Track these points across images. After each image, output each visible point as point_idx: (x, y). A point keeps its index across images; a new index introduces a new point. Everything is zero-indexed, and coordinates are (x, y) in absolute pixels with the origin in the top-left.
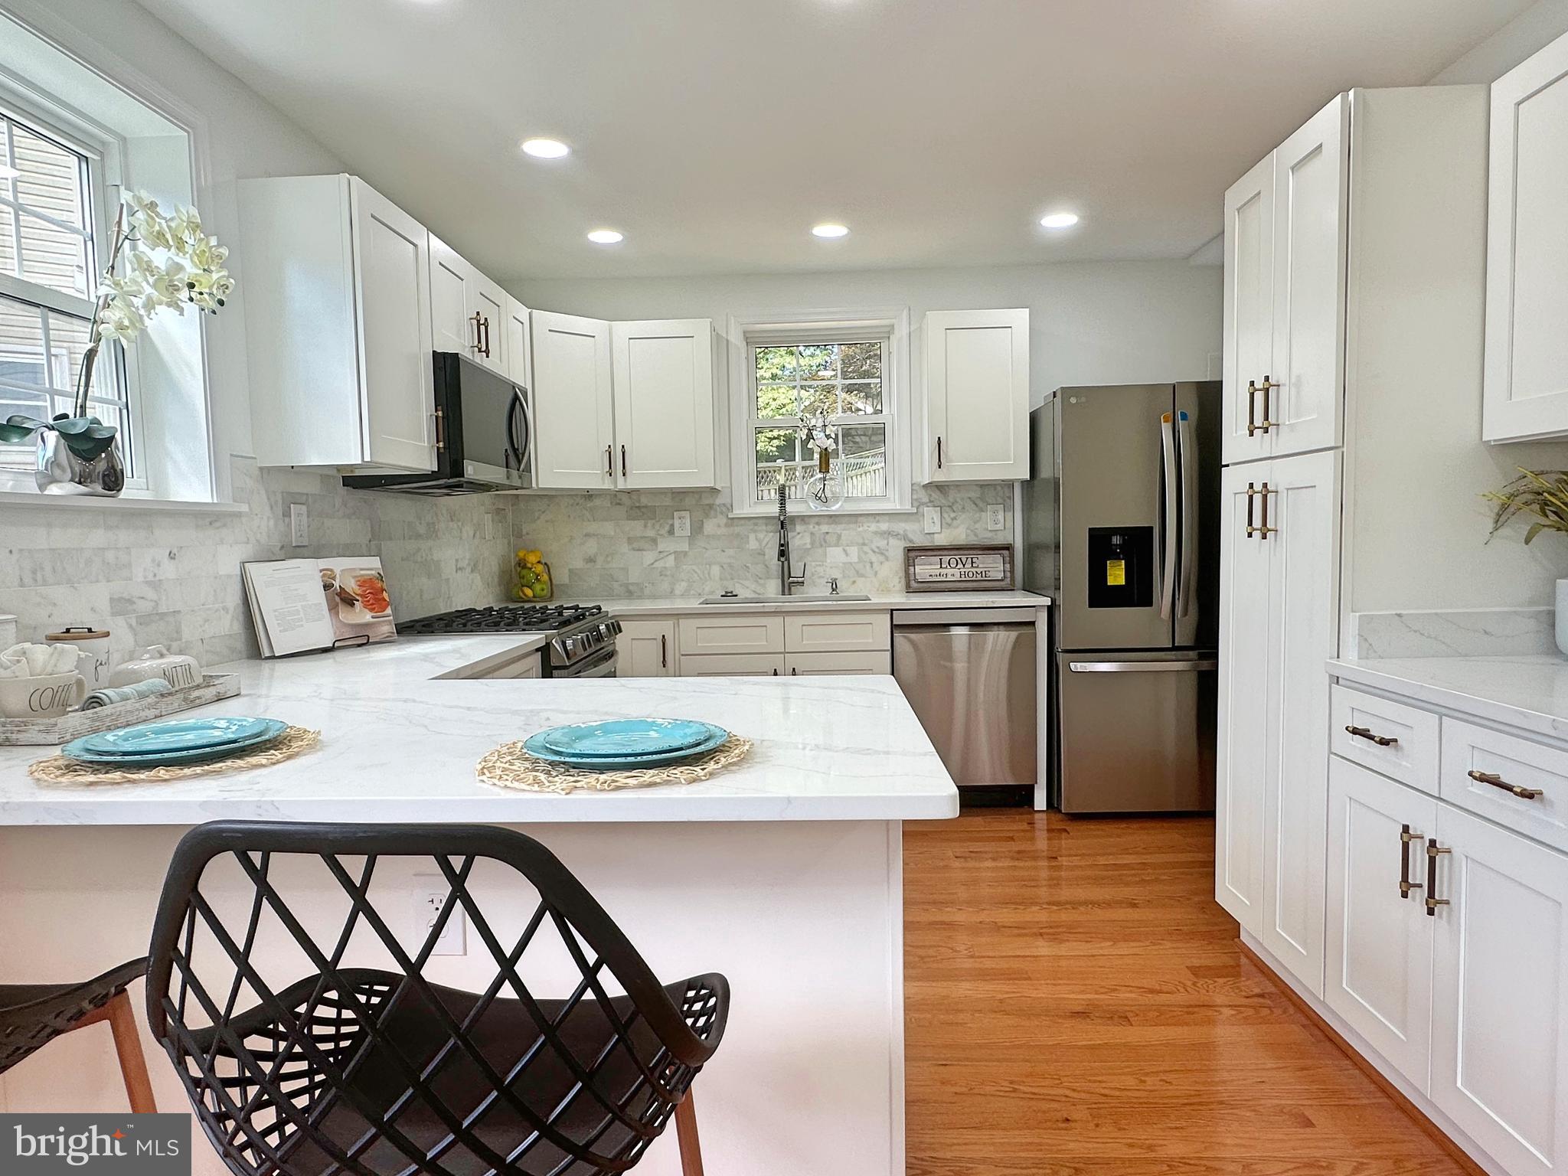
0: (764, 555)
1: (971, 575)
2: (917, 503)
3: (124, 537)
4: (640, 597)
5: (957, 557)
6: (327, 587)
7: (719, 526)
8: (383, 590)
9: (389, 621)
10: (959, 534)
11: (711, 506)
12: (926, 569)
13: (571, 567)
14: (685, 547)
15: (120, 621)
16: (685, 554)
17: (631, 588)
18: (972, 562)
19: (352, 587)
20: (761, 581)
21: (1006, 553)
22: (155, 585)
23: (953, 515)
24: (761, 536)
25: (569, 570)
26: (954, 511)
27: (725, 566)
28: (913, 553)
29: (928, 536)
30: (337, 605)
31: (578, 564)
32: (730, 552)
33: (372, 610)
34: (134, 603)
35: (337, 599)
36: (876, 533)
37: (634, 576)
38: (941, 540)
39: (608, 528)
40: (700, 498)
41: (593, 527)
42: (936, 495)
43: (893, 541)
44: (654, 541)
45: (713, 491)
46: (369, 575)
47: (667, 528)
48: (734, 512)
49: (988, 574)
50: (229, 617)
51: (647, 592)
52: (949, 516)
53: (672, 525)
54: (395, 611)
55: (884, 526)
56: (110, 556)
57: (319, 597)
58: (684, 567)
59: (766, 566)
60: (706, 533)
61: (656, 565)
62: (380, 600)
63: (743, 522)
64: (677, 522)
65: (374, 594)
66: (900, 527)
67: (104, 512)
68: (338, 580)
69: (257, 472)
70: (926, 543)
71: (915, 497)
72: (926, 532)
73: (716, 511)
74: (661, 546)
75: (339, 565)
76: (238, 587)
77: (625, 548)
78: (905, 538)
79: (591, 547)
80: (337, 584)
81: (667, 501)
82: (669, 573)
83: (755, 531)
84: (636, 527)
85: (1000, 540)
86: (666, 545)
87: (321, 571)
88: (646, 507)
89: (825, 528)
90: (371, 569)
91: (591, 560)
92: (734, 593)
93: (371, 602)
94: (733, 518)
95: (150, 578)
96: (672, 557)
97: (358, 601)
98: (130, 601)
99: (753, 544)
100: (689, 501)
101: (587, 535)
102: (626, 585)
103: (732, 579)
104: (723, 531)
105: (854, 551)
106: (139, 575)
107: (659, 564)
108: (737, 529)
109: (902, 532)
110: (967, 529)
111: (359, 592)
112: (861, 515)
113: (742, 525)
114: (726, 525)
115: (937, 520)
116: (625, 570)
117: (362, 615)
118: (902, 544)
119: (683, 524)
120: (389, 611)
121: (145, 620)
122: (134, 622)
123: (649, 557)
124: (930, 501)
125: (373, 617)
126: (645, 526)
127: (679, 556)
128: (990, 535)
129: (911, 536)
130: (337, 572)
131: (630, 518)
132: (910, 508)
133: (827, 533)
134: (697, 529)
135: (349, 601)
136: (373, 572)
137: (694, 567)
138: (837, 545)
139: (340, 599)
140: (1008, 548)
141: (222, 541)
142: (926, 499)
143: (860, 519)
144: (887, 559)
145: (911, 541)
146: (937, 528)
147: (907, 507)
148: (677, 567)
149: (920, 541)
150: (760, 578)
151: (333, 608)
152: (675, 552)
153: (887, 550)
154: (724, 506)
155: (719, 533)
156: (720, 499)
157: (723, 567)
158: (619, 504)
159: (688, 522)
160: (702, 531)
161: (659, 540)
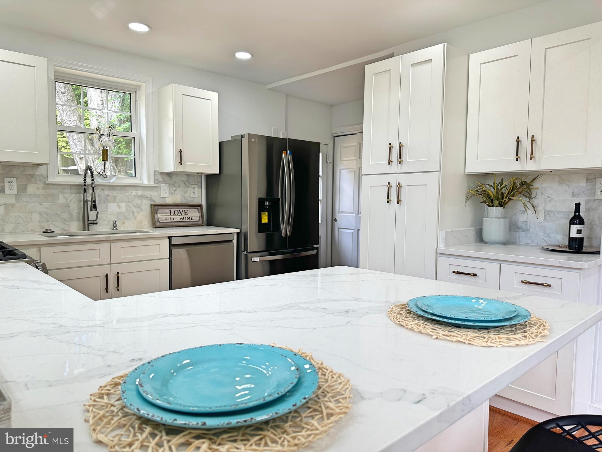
0: (69, 207)
1: (185, 218)
2: (157, 181)
5: (178, 210)
7: (38, 188)
10: (177, 199)
12: (163, 216)
14: (13, 201)
16: (13, 205)
18: (185, 213)
20: (67, 223)
21: (199, 208)
23: (174, 189)
24: (67, 195)
26: (175, 187)
27: (42, 213)
28: (156, 207)
29: (163, 199)
32: (46, 205)
36: (135, 196)
38: (169, 200)
42: (167, 178)
43: (144, 201)
48: (49, 180)
49: (193, 218)
52: (173, 189)
53: (3, 187)
55: (140, 193)
58: (12, 214)
59: (71, 214)
60: (28, 192)
63: (55, 187)
64: (6, 185)
66: (148, 193)
70: (162, 202)
71: (156, 178)
72: (161, 197)
73: (36, 178)
78: (151, 199)
81: (1, 171)
83: (63, 193)
85: (196, 202)
89: (107, 192)
92: (52, 230)
94: (48, 184)
99: (61, 200)
100: (16, 171)
103: (47, 222)
104: (42, 191)
105: (123, 206)
108: (51, 191)
109: (149, 196)
110: (181, 196)
112: (127, 186)
113: (54, 189)
114: (44, 188)
115: (167, 191)
118: (150, 203)
119: (11, 186)
124: (164, 181)
127: (9, 206)
128: (191, 199)
129: (154, 198)
132: (154, 183)
133: (108, 195)
134: (22, 190)
137: (20, 214)
138: (114, 202)
140: (200, 206)
142: (161, 180)
143: (127, 188)
144: (142, 210)
145: (154, 201)
146: (167, 195)
147: (152, 183)
148: (6, 214)
149: (159, 201)
150: (67, 221)
152: (4, 204)
153: (142, 206)
154: (42, 175)
155: (38, 193)
156: (41, 171)
157: (41, 214)
159: (15, 185)
160: (26, 191)
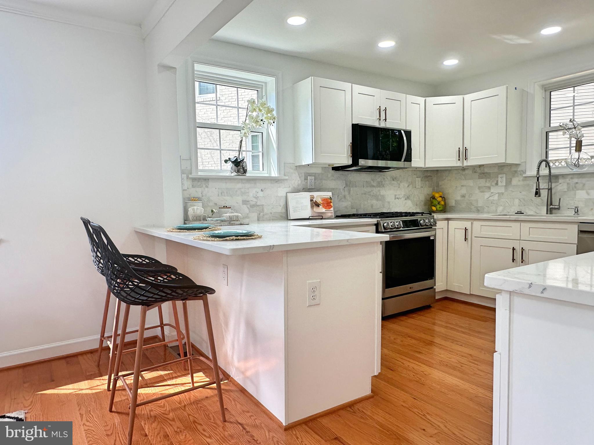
3: (247, 185)
4: (482, 212)
6: (311, 200)
7: (519, 181)
8: (331, 202)
9: (332, 212)
11: (515, 172)
13: (456, 199)
14: (502, 190)
15: (245, 206)
16: (503, 194)
17: (479, 208)
19: (319, 201)
20: (539, 207)
22: (257, 198)
25: (455, 200)
27: (522, 200)
30: (314, 206)
31: (459, 198)
32: (524, 193)
33: (325, 208)
34: (249, 202)
35: (314, 204)
37: (480, 204)
39: (471, 183)
40: (511, 168)
41: (464, 182)
44: (489, 188)
45: (517, 165)
46: (326, 198)
47: (495, 182)
48: (526, 174)
50: (281, 207)
51: (485, 210)
53: (497, 181)
54: (334, 209)
56: (243, 190)
57: (309, 204)
58: (502, 200)
60: (513, 184)
62: (329, 205)
63: (531, 178)
64: (499, 179)
65: (327, 203)
67: (242, 179)
68: (315, 199)
69: (295, 168)
73: (518, 173)
74: (492, 191)
75: (316, 194)
76: (285, 199)
77: (477, 191)
79: (464, 191)
80: (314, 200)
81: (496, 170)
82: (495, 202)
84: (482, 182)
86: (493, 190)
87: (310, 196)
88: (487, 173)
89: (576, 180)
90: (328, 196)
91: (463, 196)
92: (522, 212)
93: (325, 206)
94: (526, 177)
95: (255, 196)
96: (497, 195)
97: (321, 205)
98: (248, 201)
100: (505, 170)
101: (462, 186)
102: (477, 207)
103: (524, 206)
104: (521, 183)
105: (592, 192)
106: (251, 195)
107: (491, 198)
108: (528, 182)
111: (322, 203)
113: (530, 180)
114: (523, 180)
116: (477, 201)
117: (322, 210)
119: (502, 180)
120: (332, 209)
121: (253, 206)
122: (249, 207)
123: (487, 195)
125: (325, 211)
126: (486, 182)
127: (501, 194)
130: (315, 196)
131: (480, 178)
133: (577, 183)
134: (509, 183)
135: (318, 205)
136: (328, 197)
137: (507, 200)
138: (582, 189)
139: (315, 204)
141: (280, 187)
148: (499, 200)
150: (539, 206)
151: (312, 207)
152: (498, 193)
154: (522, 171)
155: (519, 184)
156: (520, 169)
157: (520, 200)
158: (475, 172)
159: (504, 179)
160: (511, 183)
161: (491, 188)
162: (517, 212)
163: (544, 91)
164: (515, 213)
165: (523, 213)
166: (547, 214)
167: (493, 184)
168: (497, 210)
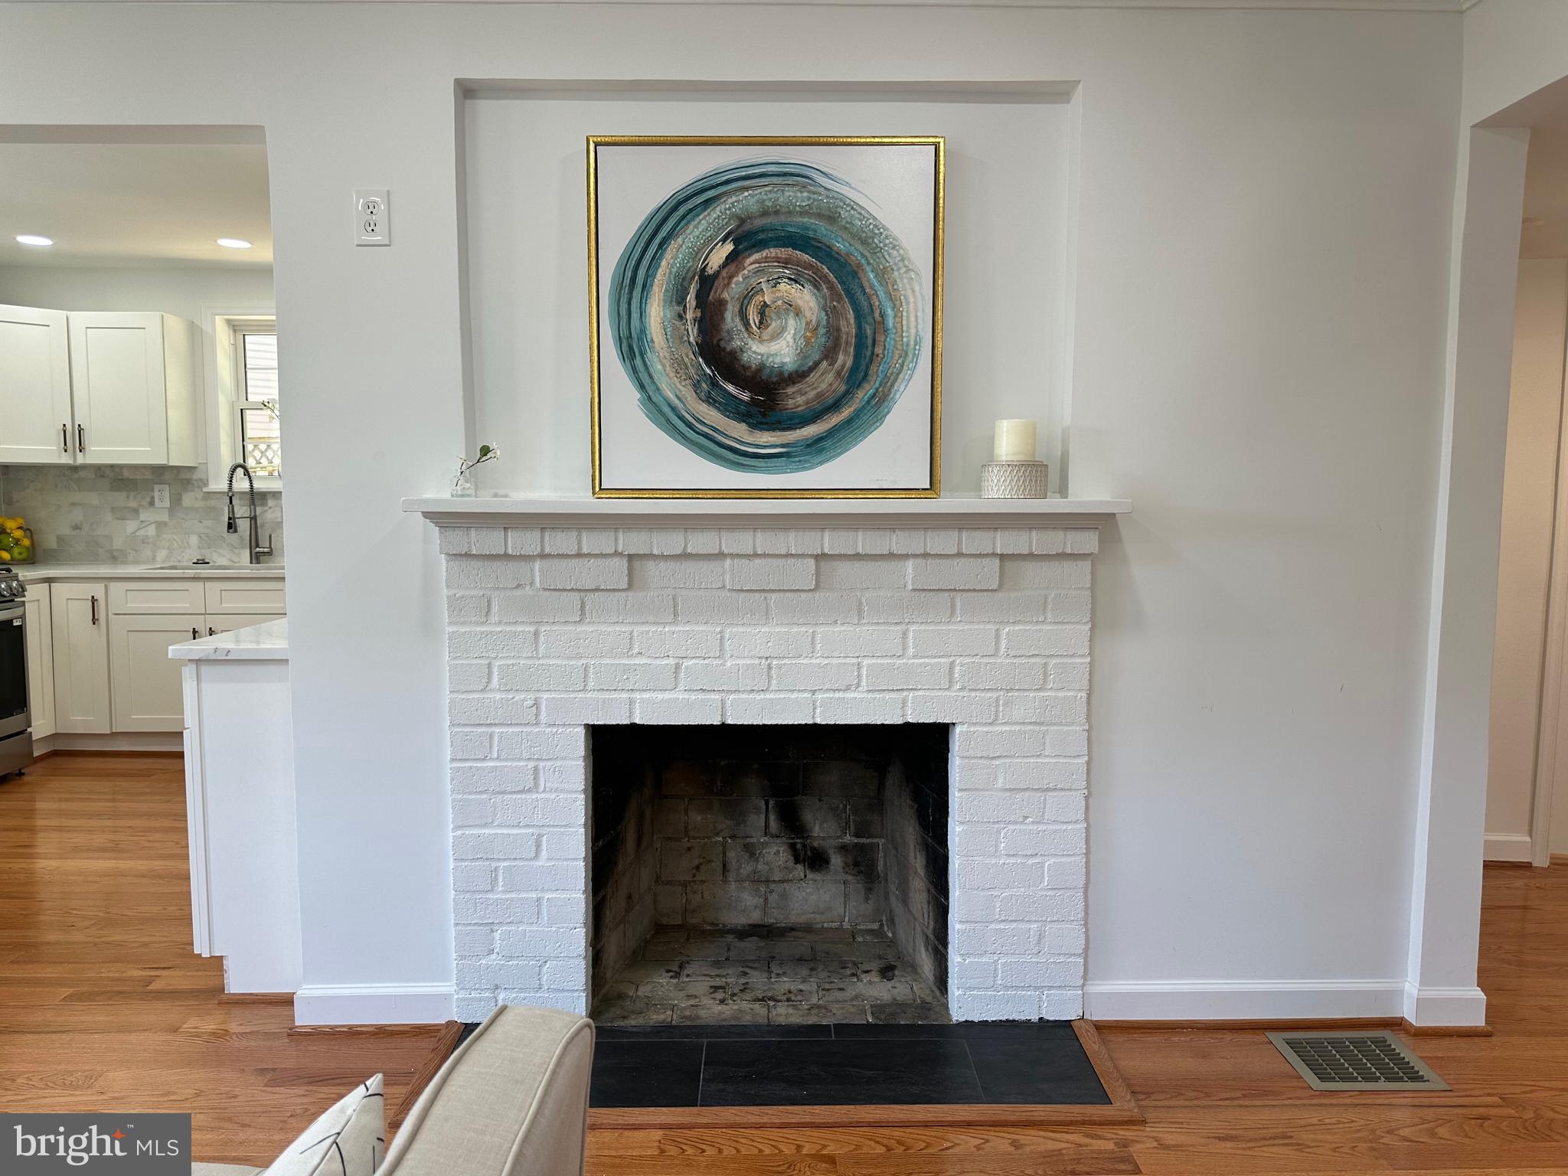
4: (124, 564)
7: (196, 499)
11: (189, 481)
13: (58, 534)
14: (165, 517)
16: (165, 524)
17: (115, 554)
20: (236, 551)
25: (57, 536)
27: (202, 535)
31: (66, 531)
32: (206, 523)
37: (118, 543)
39: (93, 498)
40: (179, 472)
41: (77, 497)
44: (136, 511)
45: (190, 469)
47: (148, 499)
48: (210, 487)
51: (130, 558)
53: (153, 497)
58: (165, 536)
60: (184, 505)
61: (137, 534)
63: (218, 496)
64: (156, 494)
73: (193, 485)
74: (143, 516)
77: (109, 517)
79: (77, 515)
81: (148, 476)
82: (150, 540)
84: (119, 498)
86: (145, 515)
88: (128, 479)
91: (77, 527)
92: (206, 561)
94: (209, 493)
96: (153, 526)
100: (168, 477)
101: (73, 504)
102: (110, 551)
103: (209, 548)
104: (201, 504)
107: (141, 533)
108: (213, 503)
113: (217, 499)
114: (204, 499)
116: (109, 538)
119: (162, 496)
123: (132, 526)
126: (128, 497)
127: (160, 525)
131: (112, 489)
134: (176, 501)
137: (175, 537)
148: (158, 536)
150: (235, 548)
152: (156, 522)
154: (201, 480)
155: (196, 506)
156: (196, 476)
157: (200, 537)
158: (102, 476)
159: (167, 495)
160: (180, 504)
161: (140, 511)
162: (195, 561)
163: (231, 332)
164: (194, 563)
165: (208, 563)
166: (251, 563)
167: (145, 503)
168: (155, 556)
